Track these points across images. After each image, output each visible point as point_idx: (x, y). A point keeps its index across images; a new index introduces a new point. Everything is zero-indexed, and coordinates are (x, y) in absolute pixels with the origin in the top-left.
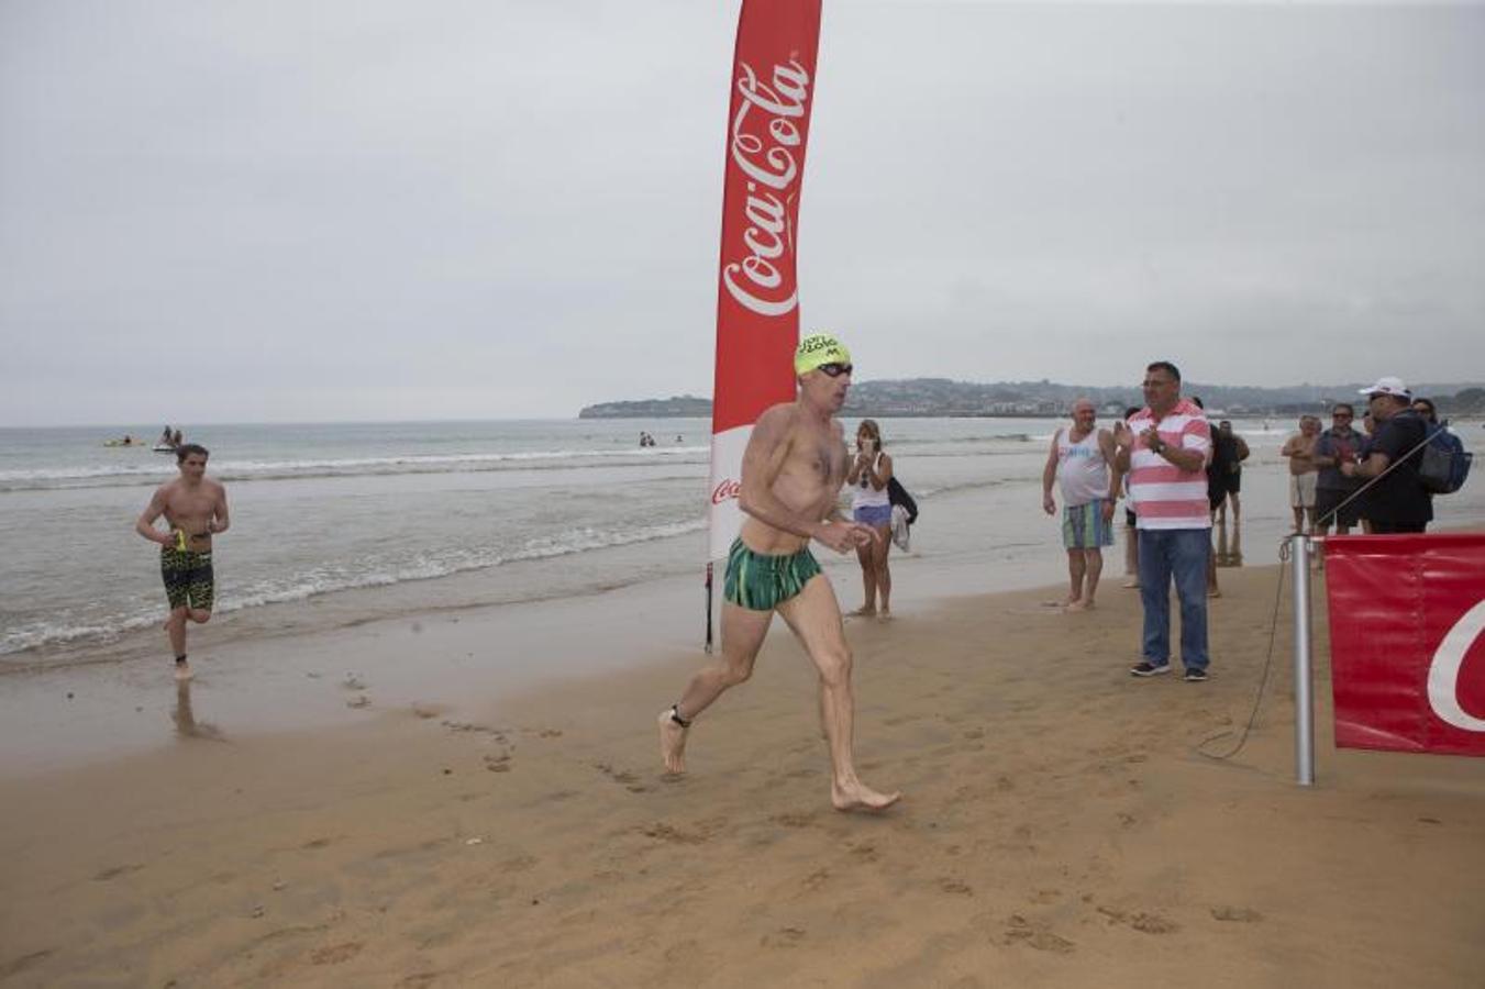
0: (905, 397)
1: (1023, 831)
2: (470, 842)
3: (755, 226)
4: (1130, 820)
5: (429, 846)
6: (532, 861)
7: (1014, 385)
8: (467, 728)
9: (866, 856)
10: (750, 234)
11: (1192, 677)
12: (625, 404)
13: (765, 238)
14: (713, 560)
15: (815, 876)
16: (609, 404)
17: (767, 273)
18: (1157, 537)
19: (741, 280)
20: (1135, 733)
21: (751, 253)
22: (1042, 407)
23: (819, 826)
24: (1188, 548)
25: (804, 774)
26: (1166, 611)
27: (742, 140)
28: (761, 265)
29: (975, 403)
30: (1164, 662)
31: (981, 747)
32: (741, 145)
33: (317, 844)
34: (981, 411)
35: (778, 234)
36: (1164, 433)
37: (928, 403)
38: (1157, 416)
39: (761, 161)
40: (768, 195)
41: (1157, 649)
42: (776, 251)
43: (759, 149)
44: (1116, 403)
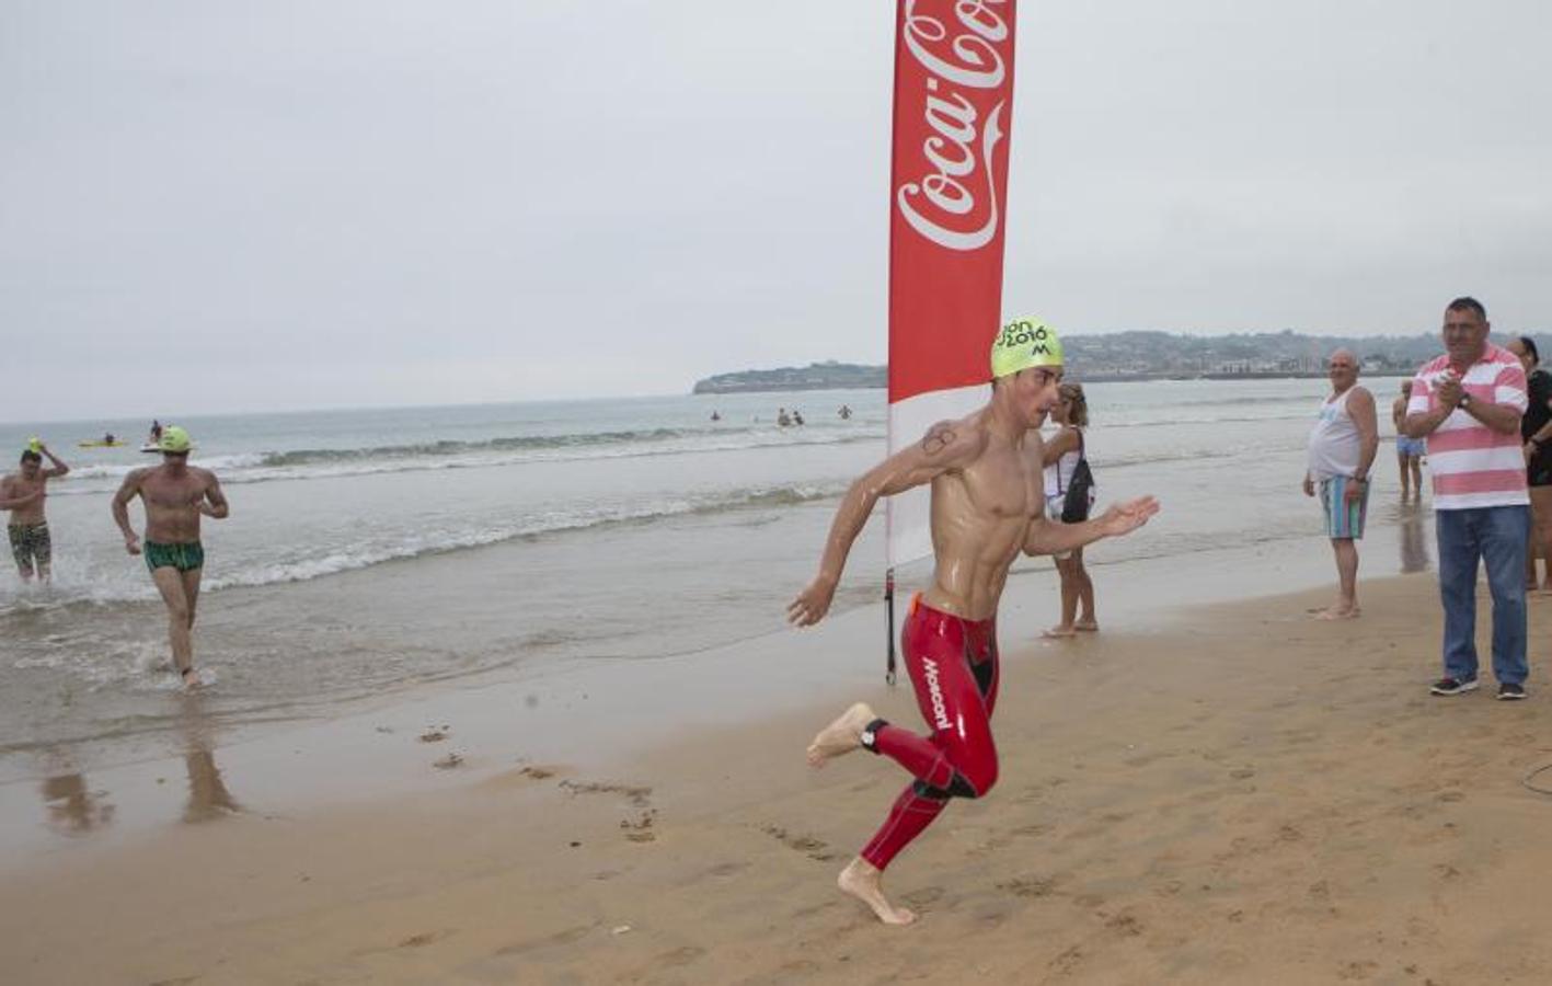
0: (1111, 357)
1: (1319, 890)
2: (618, 930)
3: (940, 135)
4: (1452, 871)
5: (562, 938)
6: (700, 951)
7: (1246, 337)
8: (594, 788)
9: (1126, 928)
10: (932, 145)
11: (1508, 694)
12: (752, 374)
13: (952, 151)
14: (893, 565)
15: (1066, 955)
16: (731, 375)
17: (957, 195)
18: (1468, 519)
19: (922, 205)
20: (1444, 766)
21: (936, 171)
22: (1283, 365)
23: (1062, 894)
24: (1507, 529)
25: (1033, 830)
26: (1471, 613)
27: (916, 23)
28: (948, 185)
29: (1199, 361)
30: (1471, 677)
31: (1254, 789)
32: (914, 27)
33: (416, 941)
34: (1205, 373)
35: (968, 144)
36: (1471, 386)
37: (1141, 363)
38: (1461, 364)
39: (944, 51)
40: (956, 95)
41: (1461, 660)
42: (966, 167)
43: (942, 36)
44: (1376, 357)
